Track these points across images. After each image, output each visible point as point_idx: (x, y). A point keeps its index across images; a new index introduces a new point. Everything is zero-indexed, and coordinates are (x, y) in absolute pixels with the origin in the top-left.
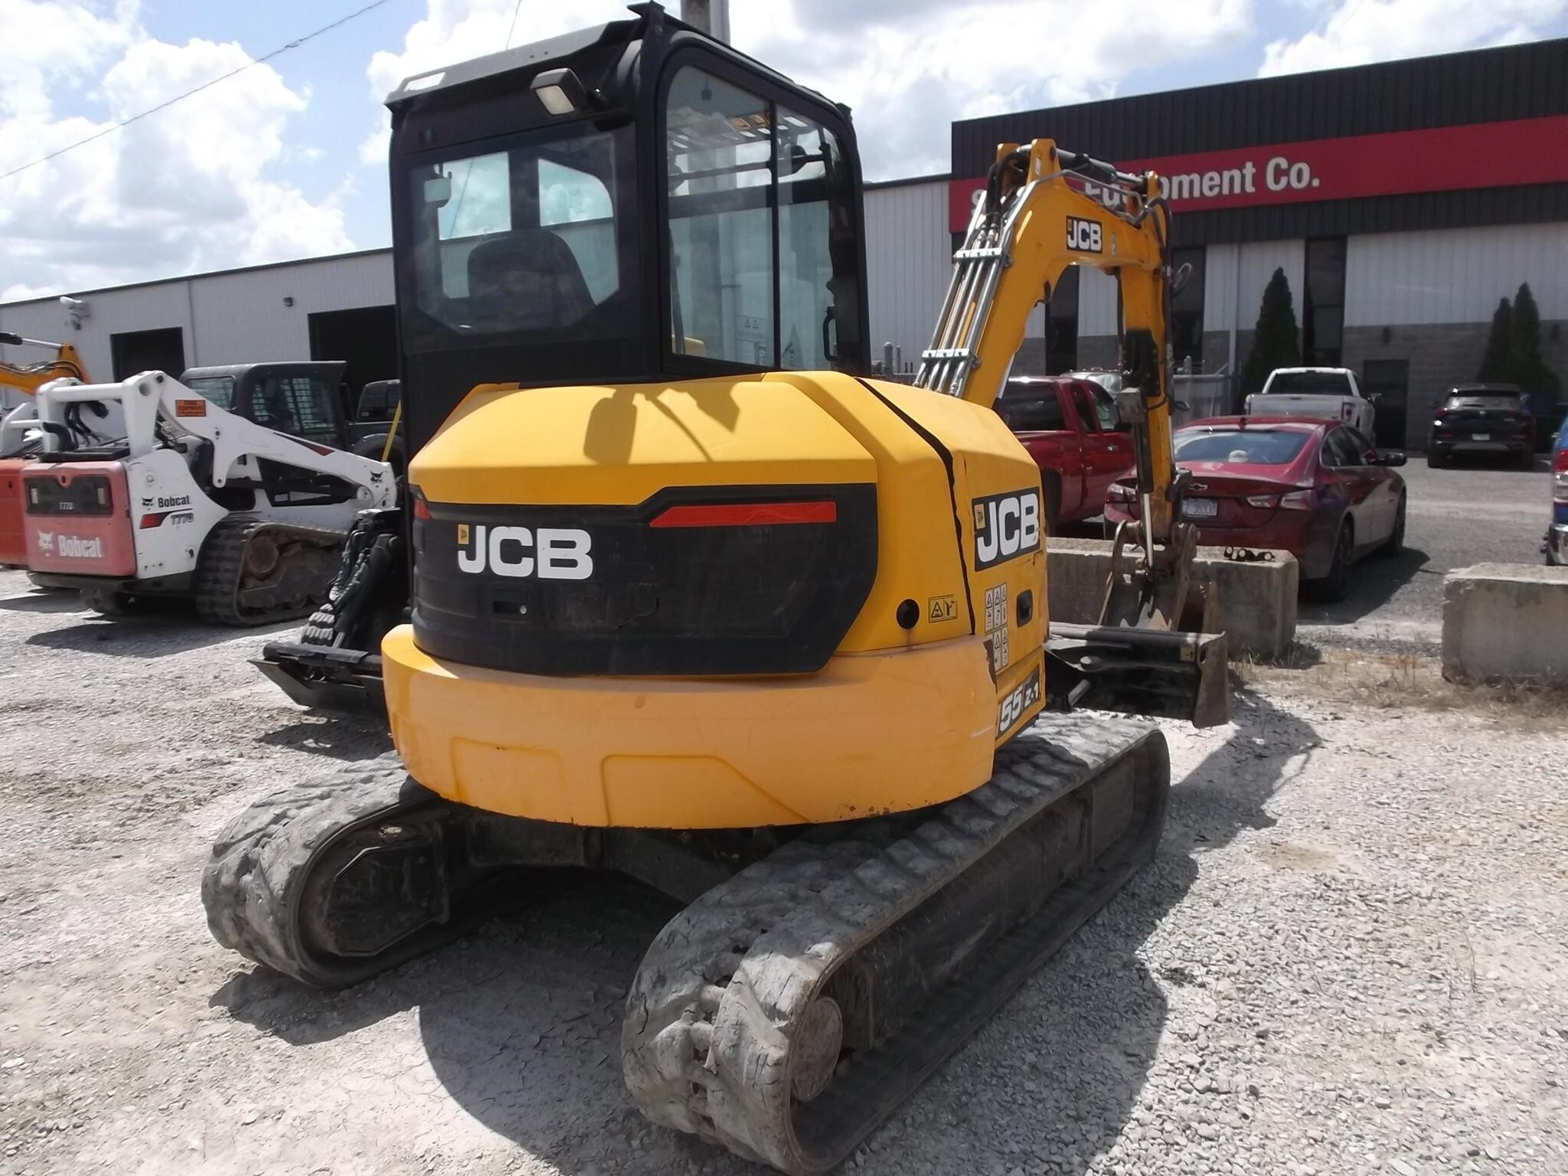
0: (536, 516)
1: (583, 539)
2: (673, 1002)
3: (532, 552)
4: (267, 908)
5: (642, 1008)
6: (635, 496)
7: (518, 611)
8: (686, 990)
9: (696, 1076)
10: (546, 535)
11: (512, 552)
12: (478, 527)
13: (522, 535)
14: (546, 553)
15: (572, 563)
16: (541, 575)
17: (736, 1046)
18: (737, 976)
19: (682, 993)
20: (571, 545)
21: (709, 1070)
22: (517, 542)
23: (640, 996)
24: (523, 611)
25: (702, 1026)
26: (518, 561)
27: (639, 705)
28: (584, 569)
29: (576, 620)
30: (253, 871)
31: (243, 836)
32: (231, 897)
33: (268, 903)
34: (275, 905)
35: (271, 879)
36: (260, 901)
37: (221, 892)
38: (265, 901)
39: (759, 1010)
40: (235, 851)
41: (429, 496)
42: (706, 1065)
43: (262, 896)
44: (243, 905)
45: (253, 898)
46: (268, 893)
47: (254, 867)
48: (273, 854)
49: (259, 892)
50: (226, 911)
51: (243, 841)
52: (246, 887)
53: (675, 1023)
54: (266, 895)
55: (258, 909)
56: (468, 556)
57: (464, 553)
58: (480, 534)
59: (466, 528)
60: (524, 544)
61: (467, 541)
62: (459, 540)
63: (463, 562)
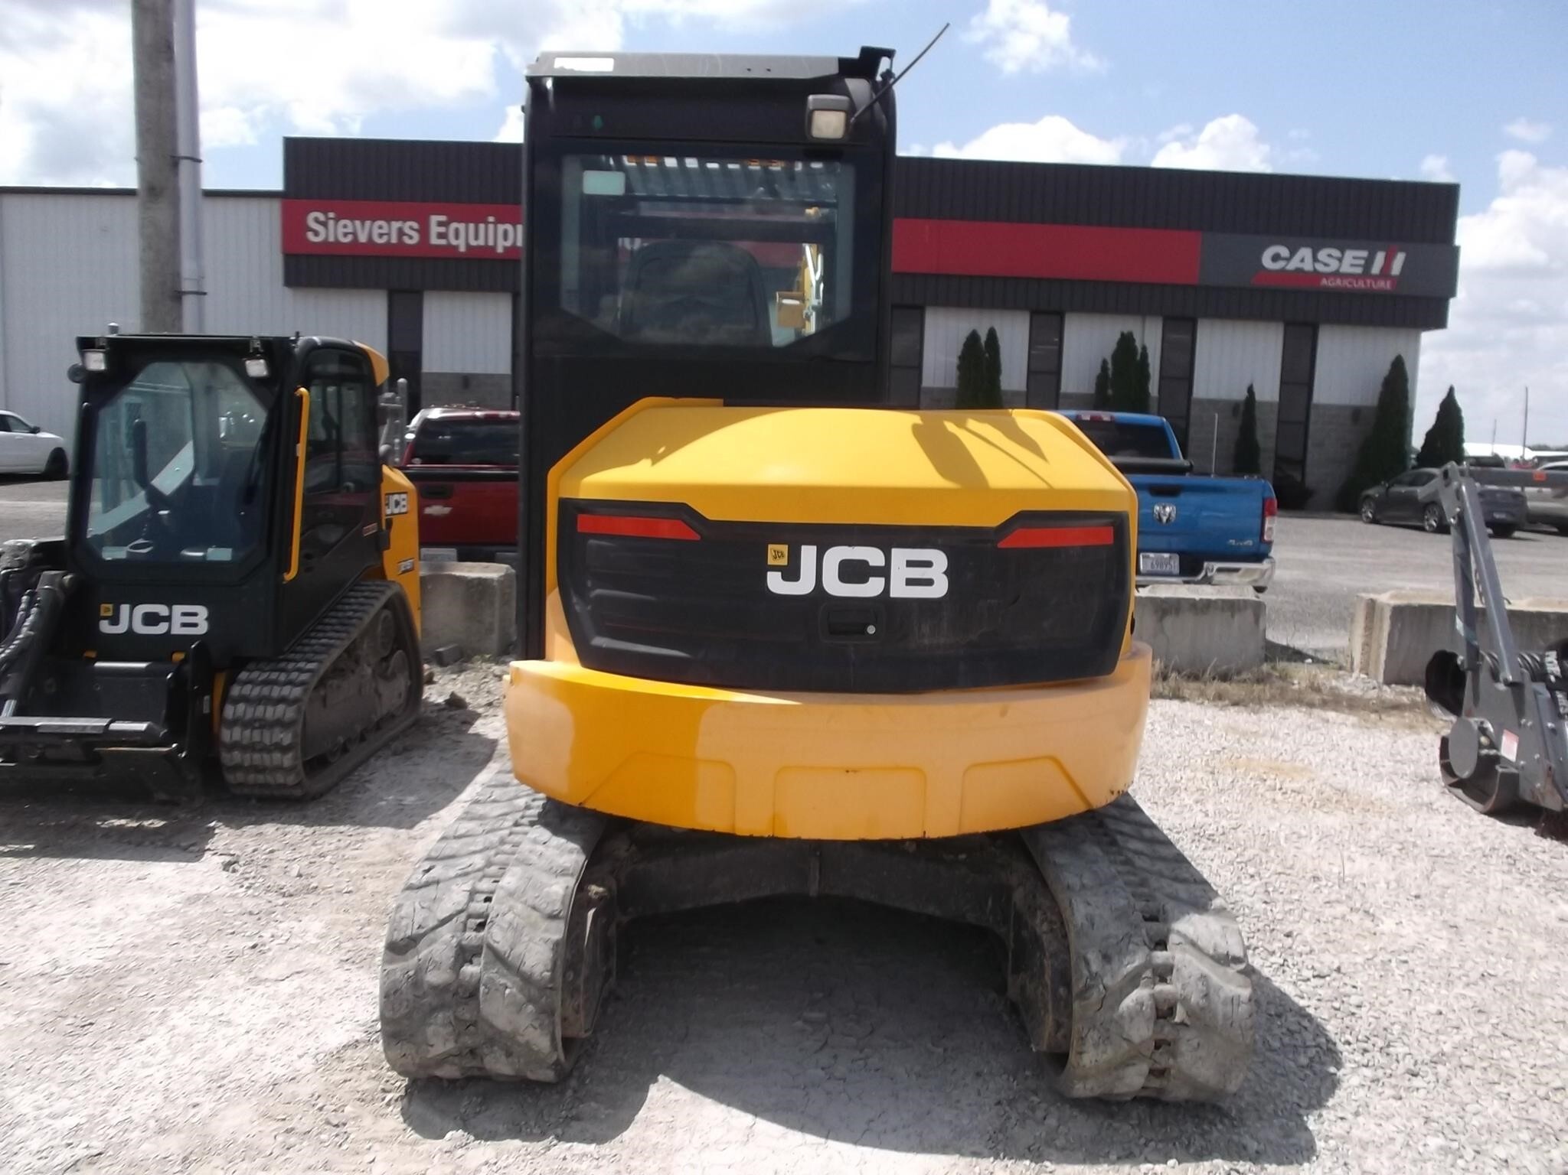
0: (887, 537)
1: (939, 560)
2: (1129, 974)
3: (884, 572)
4: (520, 997)
5: (1101, 987)
6: (992, 518)
7: (864, 631)
8: (1138, 960)
9: (1167, 1032)
10: (900, 555)
11: (853, 572)
12: (804, 548)
14: (900, 572)
15: (929, 582)
16: (893, 594)
17: (1206, 996)
18: (1173, 939)
19: (1136, 963)
20: (928, 564)
21: (1183, 1024)
22: (865, 563)
23: (1094, 976)
24: (871, 630)
25: (1160, 987)
26: (864, 580)
27: (1003, 713)
28: (940, 588)
29: (927, 638)
30: (475, 960)
31: (436, 923)
32: (448, 997)
33: (521, 990)
34: (534, 992)
35: (523, 963)
36: (508, 991)
37: (425, 995)
38: (514, 990)
39: (1211, 962)
40: (433, 941)
41: (712, 514)
42: (1177, 1019)
43: (509, 984)
44: (466, 1004)
45: (497, 990)
46: (517, 979)
47: (474, 955)
48: (510, 934)
49: (503, 981)
50: (440, 1015)
51: (440, 929)
52: (474, 980)
53: (1135, 991)
54: (514, 983)
55: (506, 1001)
56: (785, 578)
57: (779, 574)
58: (808, 553)
59: (784, 548)
60: (872, 563)
61: (784, 562)
62: (771, 561)
63: (776, 583)
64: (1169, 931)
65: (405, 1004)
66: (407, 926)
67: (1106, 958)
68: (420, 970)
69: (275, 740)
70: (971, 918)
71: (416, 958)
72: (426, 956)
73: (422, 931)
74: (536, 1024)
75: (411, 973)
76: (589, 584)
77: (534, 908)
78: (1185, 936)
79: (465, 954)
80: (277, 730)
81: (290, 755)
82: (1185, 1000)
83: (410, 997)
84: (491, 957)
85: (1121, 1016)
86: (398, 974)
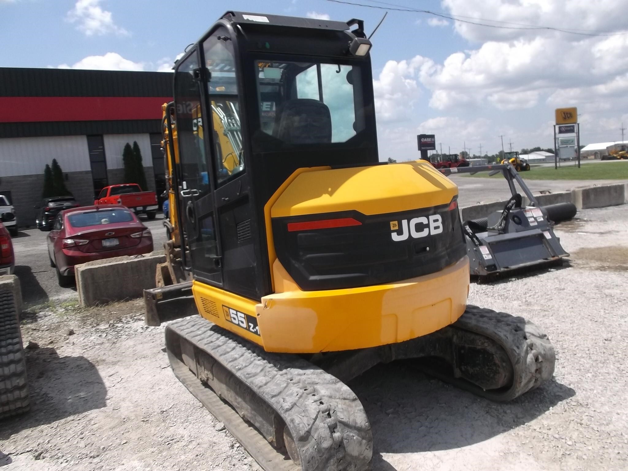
1: (439, 218)
2: (525, 350)
3: (428, 226)
7: (426, 250)
10: (431, 219)
11: (420, 227)
12: (403, 221)
13: (423, 220)
14: (432, 225)
15: (439, 227)
16: (432, 234)
17: (544, 350)
19: (526, 346)
20: (437, 221)
22: (422, 223)
23: (519, 355)
24: (428, 248)
26: (422, 230)
28: (441, 229)
30: (335, 430)
31: (313, 420)
32: (332, 451)
33: (358, 436)
34: (363, 434)
35: (356, 423)
36: (355, 438)
37: (323, 454)
38: (356, 436)
39: (539, 339)
40: (317, 429)
41: (367, 213)
42: (540, 360)
43: (354, 435)
44: (339, 451)
45: (351, 439)
46: (356, 431)
47: (334, 428)
48: (345, 413)
49: (351, 434)
50: (332, 460)
51: (316, 423)
52: (340, 439)
53: (529, 356)
54: (355, 433)
55: (356, 442)
56: (398, 234)
57: (396, 233)
58: (405, 222)
59: (396, 222)
60: (424, 223)
61: (397, 228)
62: (392, 229)
63: (395, 237)
64: (525, 333)
65: (317, 462)
66: (303, 427)
67: (518, 348)
68: (319, 444)
69: (14, 385)
70: (432, 354)
71: (314, 440)
72: (318, 436)
73: (310, 427)
74: (368, 448)
75: (315, 447)
76: (301, 253)
77: (345, 399)
78: (530, 333)
79: (332, 429)
80: (14, 378)
81: (25, 390)
82: (540, 354)
83: (319, 458)
84: (343, 426)
85: (529, 365)
86: (311, 450)
